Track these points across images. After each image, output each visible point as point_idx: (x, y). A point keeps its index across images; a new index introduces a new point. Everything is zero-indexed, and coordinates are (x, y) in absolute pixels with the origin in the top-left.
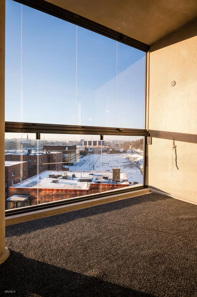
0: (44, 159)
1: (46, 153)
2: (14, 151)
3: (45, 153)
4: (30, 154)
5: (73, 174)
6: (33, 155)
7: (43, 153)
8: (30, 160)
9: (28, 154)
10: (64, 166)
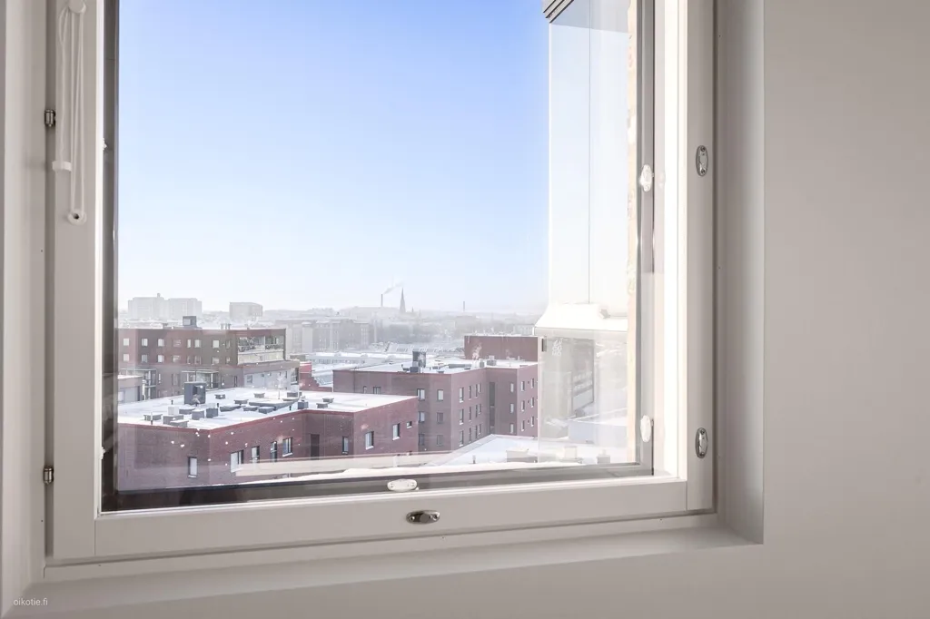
0: (474, 389)
1: (482, 364)
2: (359, 355)
3: (475, 364)
4: (422, 370)
5: (601, 452)
6: (435, 371)
7: (470, 365)
8: (423, 392)
9: (414, 370)
10: (549, 420)
